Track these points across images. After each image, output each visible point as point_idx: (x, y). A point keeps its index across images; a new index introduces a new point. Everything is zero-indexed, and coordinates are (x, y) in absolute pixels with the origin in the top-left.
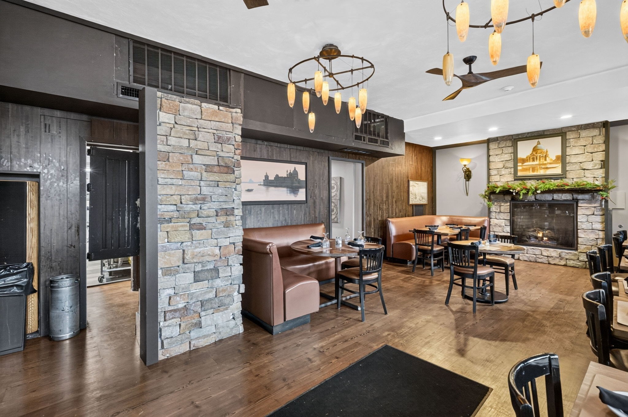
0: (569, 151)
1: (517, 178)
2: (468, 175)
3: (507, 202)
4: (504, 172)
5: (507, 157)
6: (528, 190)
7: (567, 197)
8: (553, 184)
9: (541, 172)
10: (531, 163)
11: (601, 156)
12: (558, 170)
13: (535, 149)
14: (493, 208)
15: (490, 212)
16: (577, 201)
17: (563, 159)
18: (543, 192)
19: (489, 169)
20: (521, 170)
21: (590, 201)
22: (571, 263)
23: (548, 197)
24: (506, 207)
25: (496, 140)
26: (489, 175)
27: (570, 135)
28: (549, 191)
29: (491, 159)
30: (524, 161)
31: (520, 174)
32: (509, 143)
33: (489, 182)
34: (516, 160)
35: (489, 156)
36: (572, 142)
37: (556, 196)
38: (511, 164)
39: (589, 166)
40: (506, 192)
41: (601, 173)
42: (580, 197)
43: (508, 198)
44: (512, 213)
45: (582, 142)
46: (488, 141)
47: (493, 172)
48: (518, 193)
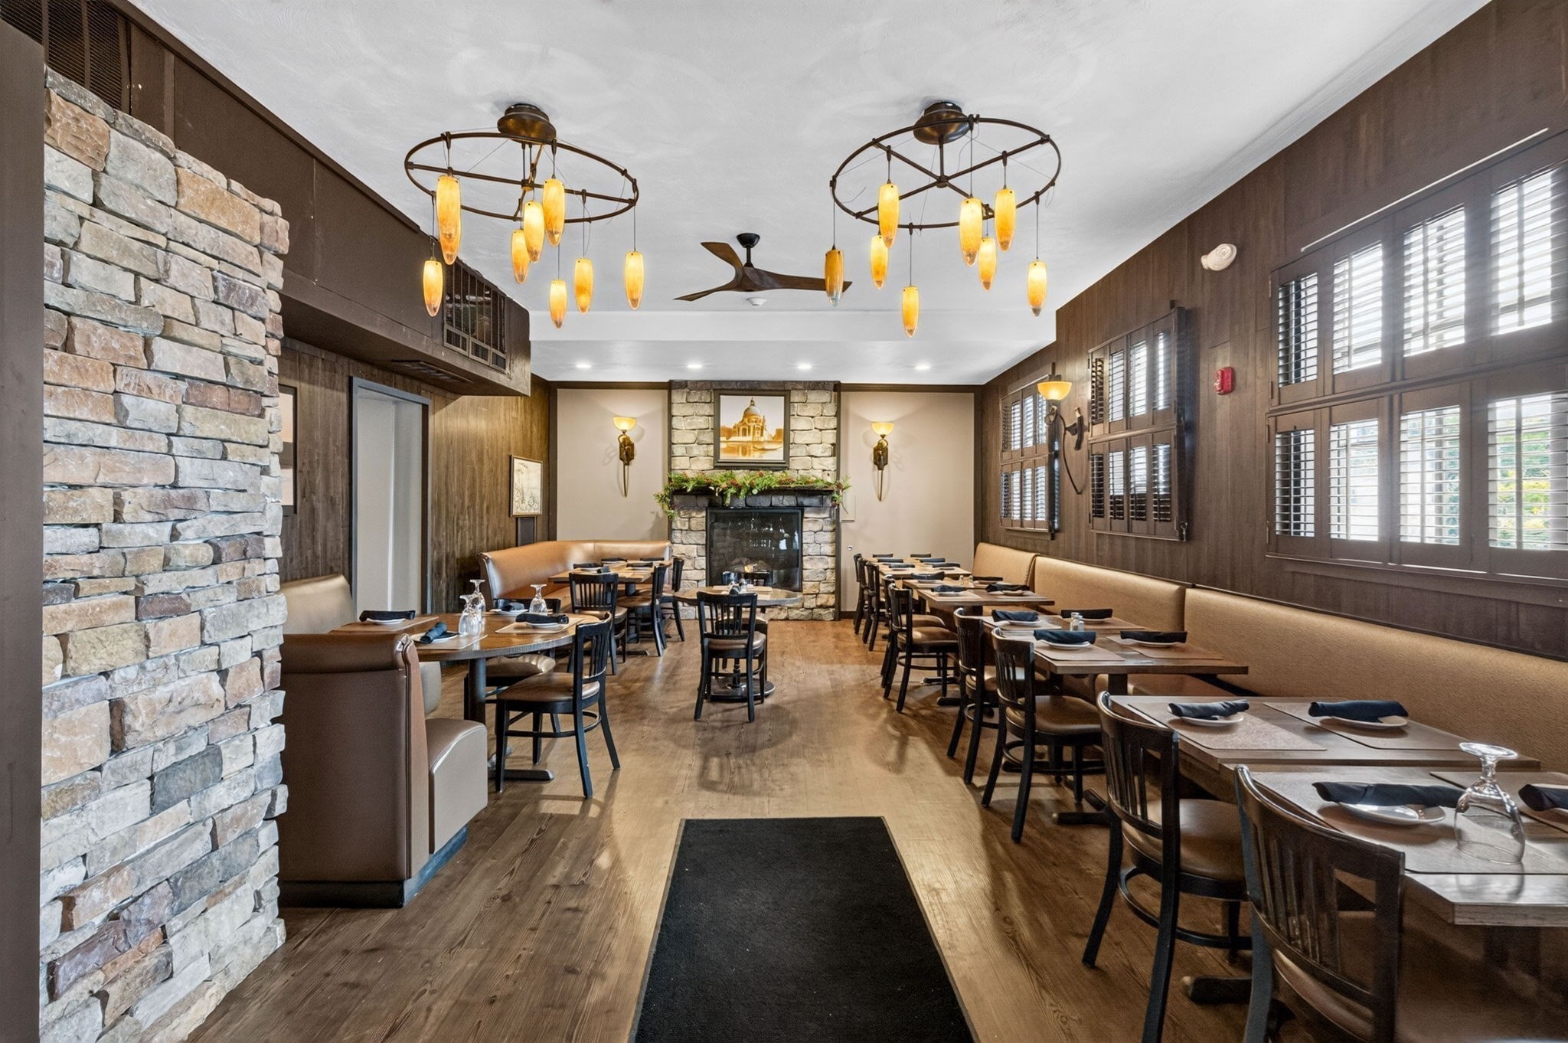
0: (795, 424)
1: (719, 465)
2: (627, 453)
3: (700, 510)
4: (697, 450)
5: (702, 422)
6: (739, 489)
7: (788, 501)
8: (775, 478)
9: (755, 456)
10: (741, 438)
11: (830, 437)
12: (778, 456)
13: (747, 414)
14: (679, 523)
15: (671, 530)
16: (801, 508)
17: (785, 435)
18: (761, 493)
19: (671, 444)
20: (727, 451)
21: (819, 509)
22: (794, 614)
23: (764, 502)
24: (699, 518)
25: (683, 385)
26: (671, 455)
27: (796, 397)
28: (768, 492)
29: (675, 422)
30: (730, 433)
31: (723, 457)
32: (705, 396)
33: (670, 470)
34: (717, 430)
35: (671, 417)
36: (797, 409)
37: (776, 500)
38: (708, 437)
39: (817, 450)
40: (703, 490)
41: (830, 463)
42: (806, 501)
43: (704, 501)
44: (709, 530)
45: (810, 410)
46: (670, 387)
47: (678, 450)
48: (723, 494)
